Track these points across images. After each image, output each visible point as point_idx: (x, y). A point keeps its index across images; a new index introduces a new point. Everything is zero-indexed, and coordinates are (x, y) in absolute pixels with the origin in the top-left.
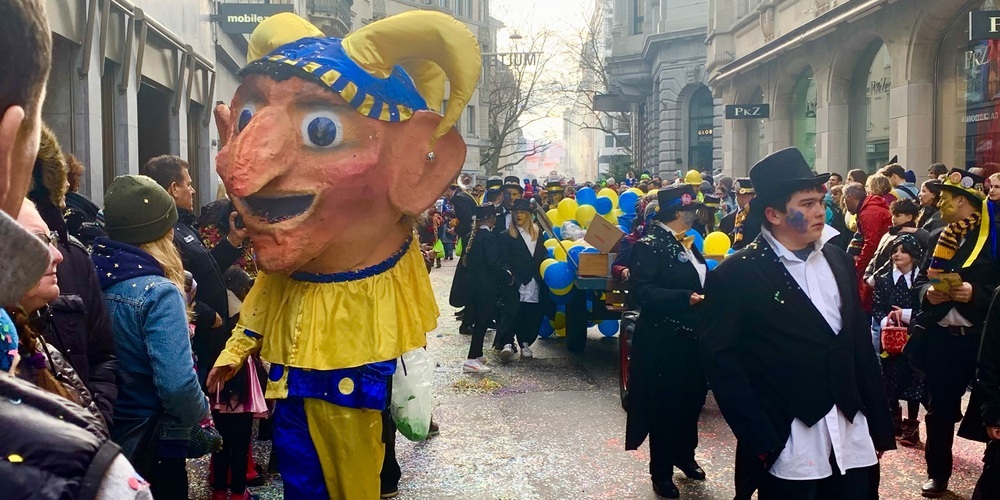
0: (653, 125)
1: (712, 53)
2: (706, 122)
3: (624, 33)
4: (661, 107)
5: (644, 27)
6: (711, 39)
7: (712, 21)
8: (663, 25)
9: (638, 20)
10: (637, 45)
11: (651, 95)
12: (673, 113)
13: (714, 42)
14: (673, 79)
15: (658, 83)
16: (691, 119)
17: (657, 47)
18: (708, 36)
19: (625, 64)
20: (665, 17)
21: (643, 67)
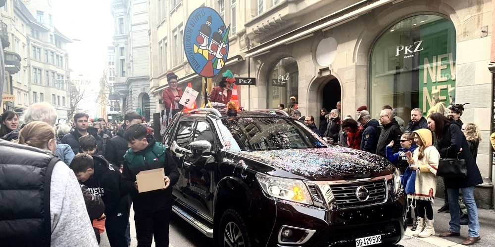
0: (130, 105)
1: (152, 84)
2: (148, 104)
3: (119, 76)
4: (133, 99)
5: (125, 74)
6: (151, 80)
7: (151, 74)
8: (132, 74)
9: (123, 72)
10: (124, 80)
11: (128, 95)
12: (137, 101)
13: (153, 80)
14: (137, 91)
15: (131, 92)
16: (143, 103)
17: (130, 81)
18: (150, 79)
19: (120, 85)
20: (133, 72)
21: (126, 87)
